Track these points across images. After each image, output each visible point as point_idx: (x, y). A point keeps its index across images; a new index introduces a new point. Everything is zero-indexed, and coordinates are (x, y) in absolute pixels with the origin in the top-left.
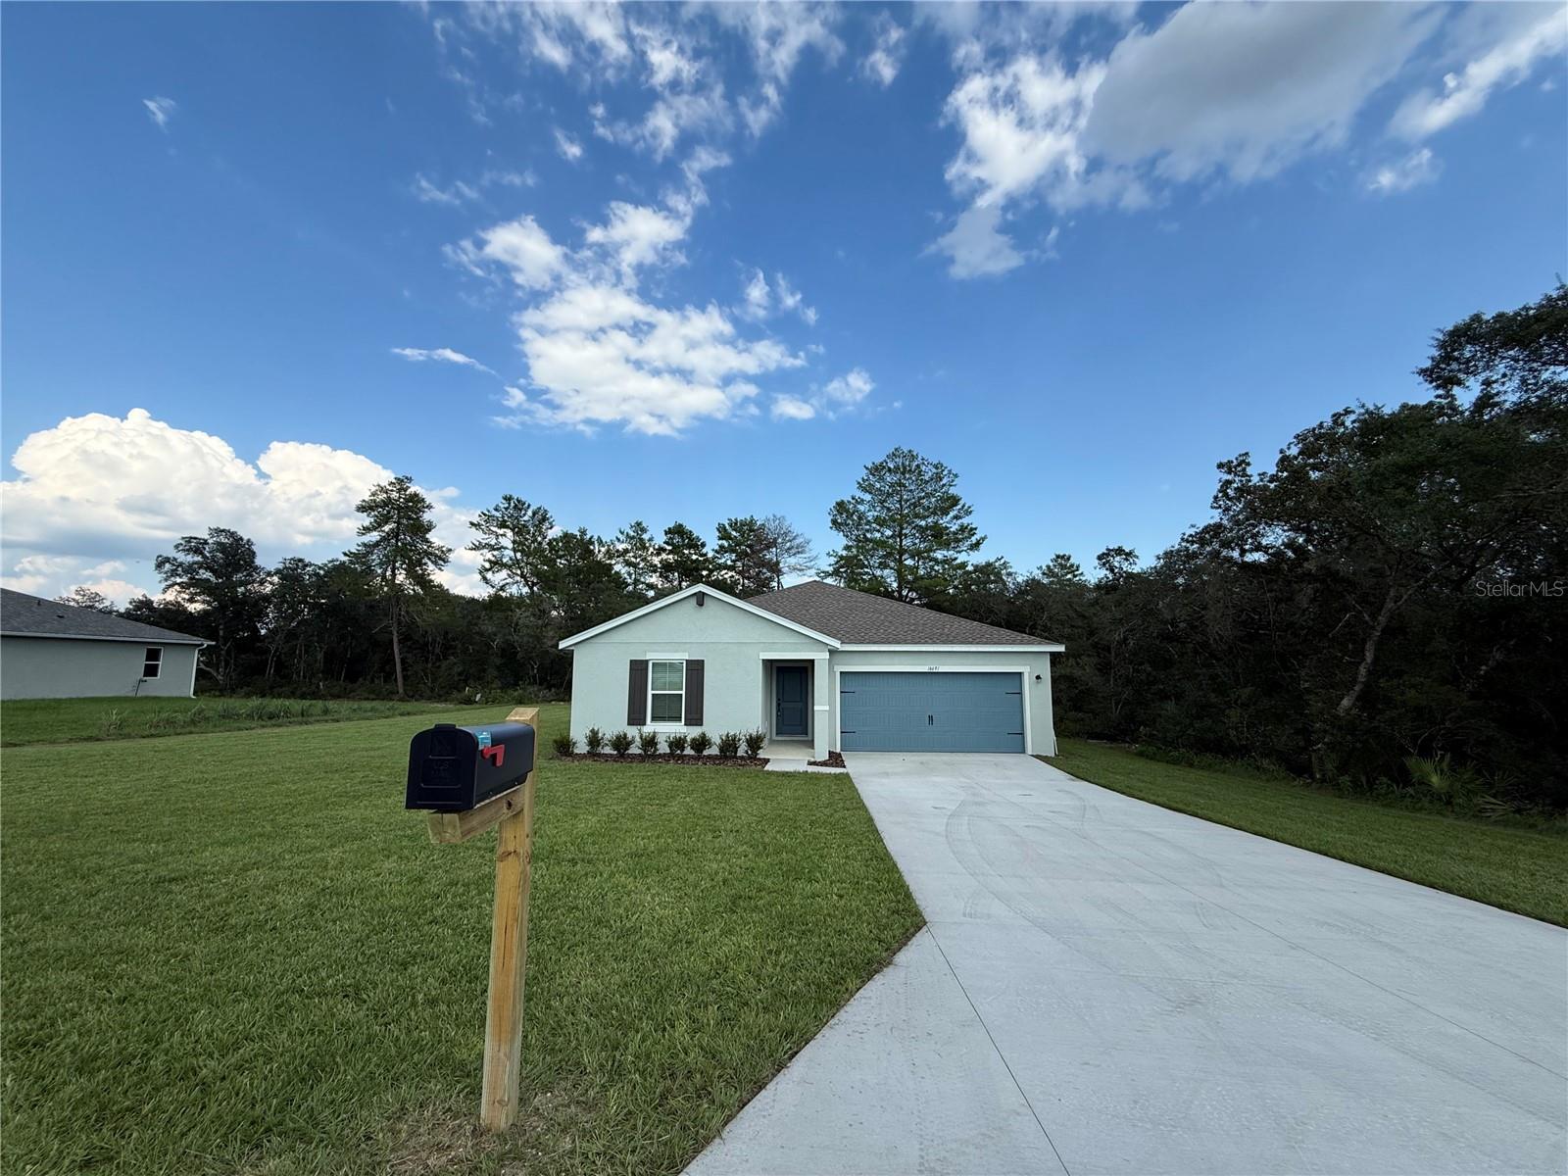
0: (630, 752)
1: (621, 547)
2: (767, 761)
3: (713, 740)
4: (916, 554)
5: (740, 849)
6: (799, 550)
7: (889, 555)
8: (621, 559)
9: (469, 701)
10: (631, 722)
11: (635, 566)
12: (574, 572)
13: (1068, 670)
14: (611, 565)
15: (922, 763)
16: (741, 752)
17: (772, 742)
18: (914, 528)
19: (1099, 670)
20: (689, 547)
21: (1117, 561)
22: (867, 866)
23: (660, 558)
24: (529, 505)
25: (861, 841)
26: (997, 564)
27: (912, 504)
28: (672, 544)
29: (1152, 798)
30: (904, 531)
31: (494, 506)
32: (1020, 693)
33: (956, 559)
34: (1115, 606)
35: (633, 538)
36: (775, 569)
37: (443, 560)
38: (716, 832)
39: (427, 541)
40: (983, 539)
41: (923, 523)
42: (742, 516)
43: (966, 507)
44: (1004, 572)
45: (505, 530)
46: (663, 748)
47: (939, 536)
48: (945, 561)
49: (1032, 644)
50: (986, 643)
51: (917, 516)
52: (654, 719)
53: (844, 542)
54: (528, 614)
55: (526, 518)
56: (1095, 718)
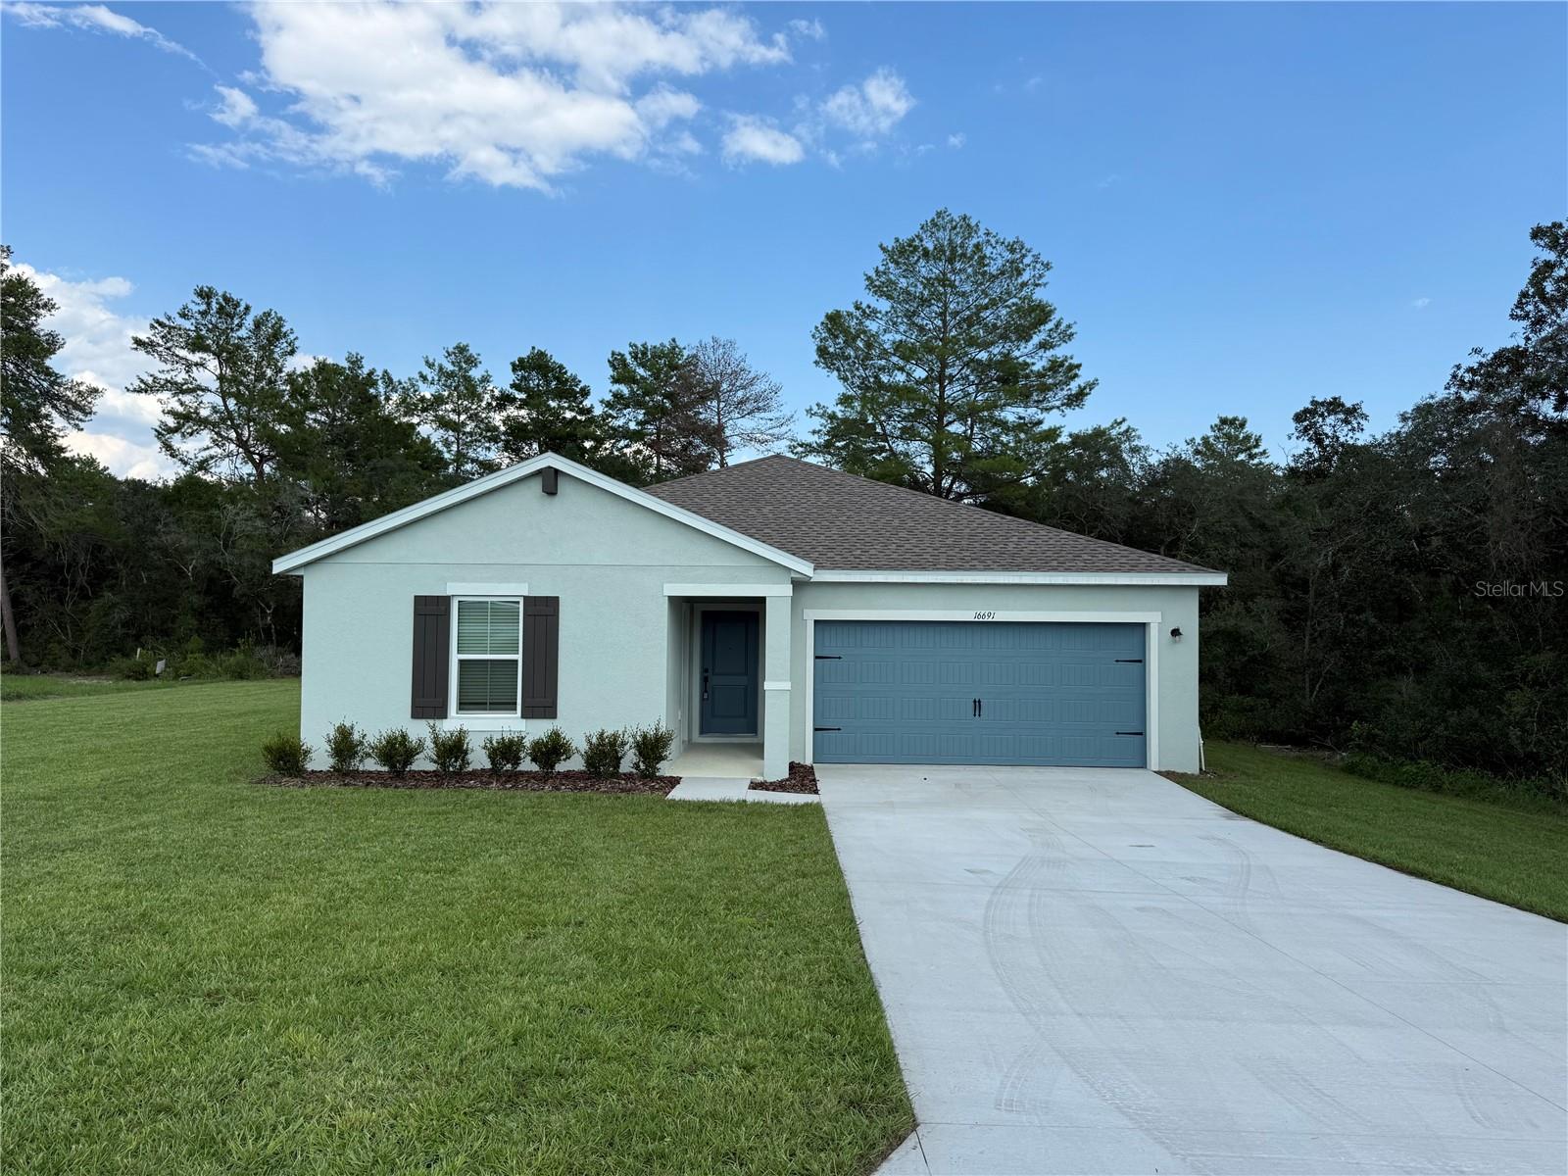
0: (415, 767)
1: (427, 392)
2: (674, 782)
3: (574, 745)
4: (970, 413)
5: (571, 964)
6: (758, 404)
7: (920, 414)
8: (430, 416)
9: (142, 674)
10: (419, 711)
11: (456, 427)
12: (340, 437)
13: (1231, 622)
14: (412, 426)
15: (957, 786)
16: (626, 766)
17: (691, 747)
18: (967, 365)
19: (1286, 622)
20: (560, 394)
21: (1329, 424)
22: (819, 996)
23: (504, 414)
24: (247, 308)
25: (816, 942)
26: (1114, 433)
27: (964, 320)
28: (526, 390)
29: (1371, 850)
30: (948, 371)
31: (180, 307)
32: (1141, 661)
33: (1040, 422)
34: (1321, 507)
35: (450, 375)
36: (716, 438)
37: (82, 409)
38: (535, 928)
39: (48, 372)
40: (1092, 385)
41: (983, 356)
42: (656, 339)
43: (1063, 327)
44: (1125, 446)
45: (205, 355)
46: (479, 760)
47: (1011, 380)
48: (1022, 426)
49: (1168, 571)
50: (1082, 570)
51: (972, 342)
52: (463, 706)
53: (840, 388)
54: (250, 513)
55: (243, 333)
56: (1273, 707)
